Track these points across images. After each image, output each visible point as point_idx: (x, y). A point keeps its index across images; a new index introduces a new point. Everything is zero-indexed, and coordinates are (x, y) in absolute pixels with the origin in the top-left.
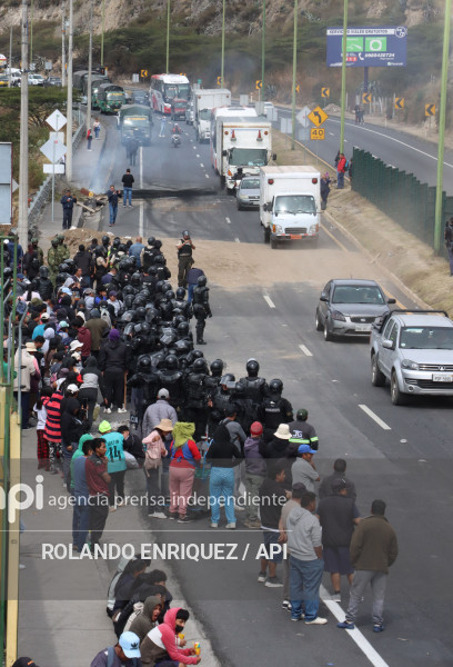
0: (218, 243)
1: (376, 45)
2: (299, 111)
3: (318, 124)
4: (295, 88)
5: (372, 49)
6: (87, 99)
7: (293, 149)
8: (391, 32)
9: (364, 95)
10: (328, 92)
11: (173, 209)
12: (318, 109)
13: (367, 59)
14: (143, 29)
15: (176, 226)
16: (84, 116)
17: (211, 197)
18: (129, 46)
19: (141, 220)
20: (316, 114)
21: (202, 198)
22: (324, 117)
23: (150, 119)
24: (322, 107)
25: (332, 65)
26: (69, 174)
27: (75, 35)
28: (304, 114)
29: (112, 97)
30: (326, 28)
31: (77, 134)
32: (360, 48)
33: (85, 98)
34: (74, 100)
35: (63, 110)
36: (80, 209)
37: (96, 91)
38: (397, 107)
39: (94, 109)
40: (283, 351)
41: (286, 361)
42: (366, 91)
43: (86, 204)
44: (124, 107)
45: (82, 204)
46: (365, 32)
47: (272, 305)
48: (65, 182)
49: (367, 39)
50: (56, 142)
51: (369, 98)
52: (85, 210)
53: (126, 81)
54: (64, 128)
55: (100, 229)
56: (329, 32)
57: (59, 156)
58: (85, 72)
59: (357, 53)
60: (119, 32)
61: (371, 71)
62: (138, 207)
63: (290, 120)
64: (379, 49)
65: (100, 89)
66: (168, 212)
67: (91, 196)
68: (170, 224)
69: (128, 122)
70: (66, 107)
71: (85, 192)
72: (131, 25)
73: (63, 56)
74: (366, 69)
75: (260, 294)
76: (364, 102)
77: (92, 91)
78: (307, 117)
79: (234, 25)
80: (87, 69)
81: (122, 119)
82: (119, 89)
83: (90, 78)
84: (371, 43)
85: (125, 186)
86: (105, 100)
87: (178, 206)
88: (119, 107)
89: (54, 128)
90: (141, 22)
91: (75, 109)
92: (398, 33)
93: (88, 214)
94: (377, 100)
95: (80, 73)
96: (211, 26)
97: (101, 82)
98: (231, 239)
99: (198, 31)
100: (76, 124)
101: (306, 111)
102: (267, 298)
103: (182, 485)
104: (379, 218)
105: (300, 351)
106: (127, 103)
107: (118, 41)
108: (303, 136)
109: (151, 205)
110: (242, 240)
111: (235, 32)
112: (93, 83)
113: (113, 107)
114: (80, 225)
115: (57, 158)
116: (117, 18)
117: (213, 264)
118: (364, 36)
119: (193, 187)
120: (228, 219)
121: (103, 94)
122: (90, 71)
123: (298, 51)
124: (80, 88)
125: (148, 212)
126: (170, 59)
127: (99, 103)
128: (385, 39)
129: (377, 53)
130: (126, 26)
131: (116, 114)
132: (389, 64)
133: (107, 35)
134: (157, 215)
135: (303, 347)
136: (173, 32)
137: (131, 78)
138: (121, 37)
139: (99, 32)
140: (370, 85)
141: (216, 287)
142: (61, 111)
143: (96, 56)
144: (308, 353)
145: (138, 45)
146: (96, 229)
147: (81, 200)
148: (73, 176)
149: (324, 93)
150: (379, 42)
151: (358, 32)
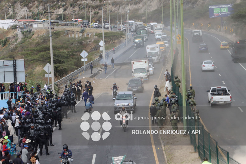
1: (224, 10)
8: (229, 6)
13: (222, 14)
25: (211, 17)
32: (219, 11)
46: (221, 6)
49: (222, 8)
56: (209, 7)
59: (218, 13)
61: (223, 18)
84: (223, 9)
92: (231, 6)
118: (221, 8)
128: (227, 8)
129: (225, 12)
132: (229, 15)
149: (209, 26)
150: (226, 9)
151: (219, 6)
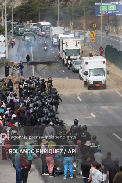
0: (60, 79)
1: (112, 8)
2: (86, 33)
3: (93, 37)
4: (84, 25)
5: (111, 10)
6: (12, 31)
7: (85, 46)
8: (117, 3)
9: (108, 26)
10: (95, 26)
11: (44, 68)
12: (93, 32)
13: (109, 13)
14: (30, 5)
15: (45, 74)
16: (11, 37)
17: (57, 63)
18: (25, 11)
19: (33, 72)
20: (92, 33)
21: (54, 64)
22: (95, 34)
23: (34, 37)
24: (94, 31)
25: (97, 16)
26: (7, 57)
27: (7, 8)
28: (88, 34)
29: (20, 29)
30: (94, 3)
31: (9, 43)
33: (11, 30)
34: (8, 31)
35: (4, 35)
36: (12, 69)
37: (15, 28)
38: (120, 30)
39: (14, 34)
40: (85, 116)
41: (87, 119)
42: (109, 24)
43: (14, 67)
44: (25, 33)
45: (12, 67)
46: (108, 4)
47: (80, 100)
48: (6, 60)
49: (109, 6)
50: (2, 46)
51: (110, 27)
52: (13, 69)
53: (25, 24)
54: (5, 41)
55: (19, 76)
56: (95, 4)
57: (4, 51)
58: (11, 21)
59: (105, 11)
60: (21, 7)
61: (110, 17)
62: (32, 68)
63: (83, 36)
64: (113, 10)
65: (16, 27)
66: (42, 69)
67: (15, 64)
68: (43, 73)
69: (27, 38)
70: (5, 33)
71: (13, 63)
72: (26, 4)
73: (3, 16)
74: (109, 17)
75: (76, 97)
76: (108, 28)
77: (14, 27)
78: (89, 34)
79: (62, 3)
80: (12, 20)
81: (24, 37)
82: (23, 27)
83: (13, 23)
84: (110, 7)
85: (27, 60)
86: (18, 31)
87: (46, 67)
88: (23, 33)
89: (1, 41)
90: (29, 3)
91: (8, 34)
92: (120, 4)
93: (14, 70)
94: (113, 28)
95: (9, 21)
96: (54, 4)
97: (16, 25)
98: (65, 78)
99: (49, 6)
100: (8, 39)
101: (89, 32)
102: (79, 98)
103: (50, 163)
104: (116, 69)
105: (91, 115)
106: (26, 32)
107: (21, 10)
108: (88, 41)
109: (36, 67)
110: (68, 78)
111: (62, 6)
112: (14, 25)
113: (21, 33)
114: (12, 75)
115: (3, 52)
116: (21, 2)
117: (59, 87)
118: (108, 5)
119: (50, 60)
120: (63, 71)
121: (17, 28)
122: (13, 21)
123: (85, 11)
124: (9, 27)
125: (35, 69)
126: (40, 16)
127: (16, 32)
128: (115, 6)
129: (112, 11)
130: (24, 5)
131: (22, 35)
132: (117, 15)
133: (18, 8)
134: (38, 70)
135: (92, 114)
136: (41, 6)
137: (27, 23)
138: (22, 8)
139: (15, 7)
140: (110, 23)
141: (61, 94)
142: (3, 35)
143: (14, 15)
144: (94, 116)
145: (29, 11)
146: (18, 76)
147: (12, 66)
148: (8, 57)
149: (94, 26)
150: (113, 7)
151: (106, 4)
